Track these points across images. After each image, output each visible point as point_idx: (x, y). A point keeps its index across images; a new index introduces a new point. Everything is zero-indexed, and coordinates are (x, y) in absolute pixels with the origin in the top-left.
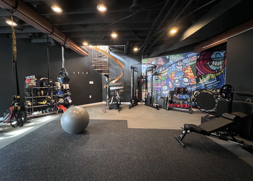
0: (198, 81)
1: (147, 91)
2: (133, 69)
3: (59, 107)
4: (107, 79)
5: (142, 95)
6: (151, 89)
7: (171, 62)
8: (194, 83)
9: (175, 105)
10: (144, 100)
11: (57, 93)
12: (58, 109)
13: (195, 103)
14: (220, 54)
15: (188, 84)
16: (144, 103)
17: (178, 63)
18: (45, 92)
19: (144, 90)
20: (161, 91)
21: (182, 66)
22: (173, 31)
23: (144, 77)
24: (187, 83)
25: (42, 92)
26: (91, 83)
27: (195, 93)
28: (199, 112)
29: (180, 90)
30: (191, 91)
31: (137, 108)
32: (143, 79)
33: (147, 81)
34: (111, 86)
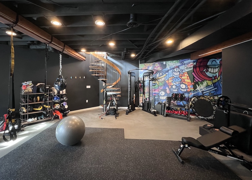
0: (195, 87)
1: (145, 96)
2: (131, 74)
3: (55, 112)
4: (104, 84)
5: (140, 100)
6: (148, 94)
7: (168, 68)
8: (191, 90)
9: (173, 112)
10: (142, 105)
11: (53, 98)
12: (53, 115)
13: (193, 110)
14: (216, 61)
15: (186, 90)
16: (141, 108)
17: (175, 69)
18: (41, 98)
19: (142, 95)
20: (159, 96)
21: (179, 72)
22: (169, 42)
23: (141, 82)
24: (184, 90)
25: (38, 98)
26: (88, 87)
27: (192, 100)
28: (197, 119)
29: (178, 96)
30: (189, 98)
31: (134, 114)
32: (141, 84)
33: (144, 86)
34: (108, 91)
